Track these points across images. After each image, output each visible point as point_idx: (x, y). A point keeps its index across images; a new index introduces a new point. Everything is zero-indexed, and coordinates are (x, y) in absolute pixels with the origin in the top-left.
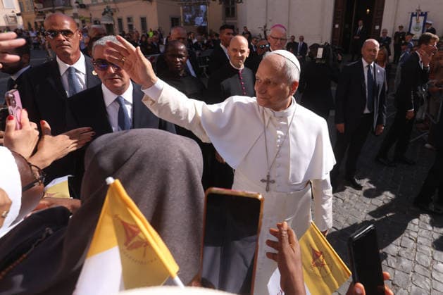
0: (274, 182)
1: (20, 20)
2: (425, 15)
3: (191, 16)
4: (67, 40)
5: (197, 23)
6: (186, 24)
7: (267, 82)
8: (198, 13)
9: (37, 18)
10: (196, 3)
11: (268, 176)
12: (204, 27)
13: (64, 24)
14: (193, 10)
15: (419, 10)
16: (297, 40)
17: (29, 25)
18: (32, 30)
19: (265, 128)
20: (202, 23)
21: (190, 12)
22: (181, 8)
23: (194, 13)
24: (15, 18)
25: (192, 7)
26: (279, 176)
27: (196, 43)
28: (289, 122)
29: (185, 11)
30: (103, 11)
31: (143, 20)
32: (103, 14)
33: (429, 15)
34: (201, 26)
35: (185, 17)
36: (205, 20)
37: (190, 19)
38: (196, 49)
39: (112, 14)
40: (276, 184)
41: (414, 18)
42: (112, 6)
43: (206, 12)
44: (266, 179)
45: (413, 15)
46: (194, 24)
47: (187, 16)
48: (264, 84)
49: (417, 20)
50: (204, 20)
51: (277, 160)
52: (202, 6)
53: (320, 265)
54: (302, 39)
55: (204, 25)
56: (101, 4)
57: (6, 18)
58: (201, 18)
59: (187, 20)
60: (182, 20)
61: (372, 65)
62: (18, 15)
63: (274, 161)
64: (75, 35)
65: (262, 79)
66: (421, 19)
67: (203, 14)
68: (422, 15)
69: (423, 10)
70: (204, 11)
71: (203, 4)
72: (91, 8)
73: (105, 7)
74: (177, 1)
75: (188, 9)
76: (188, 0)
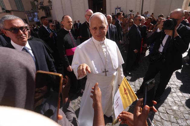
2: (120, 8)
3: (31, 18)
5: (35, 20)
6: (30, 21)
8: (34, 16)
10: (33, 12)
11: (105, 70)
15: (118, 7)
16: (77, 22)
20: (37, 20)
21: (31, 16)
22: (26, 15)
23: (33, 17)
27: (36, 28)
29: (28, 16)
33: (121, 8)
35: (29, 19)
37: (31, 19)
38: (36, 31)
41: (117, 10)
43: (38, 15)
45: (116, 9)
46: (34, 21)
47: (30, 18)
49: (118, 10)
50: (38, 19)
53: (126, 94)
54: (79, 21)
55: (38, 21)
58: (36, 18)
60: (28, 20)
61: (110, 25)
66: (119, 10)
67: (37, 16)
68: (119, 8)
69: (119, 7)
70: (37, 15)
71: (36, 12)
74: (23, 12)
75: (30, 15)
76: (28, 11)
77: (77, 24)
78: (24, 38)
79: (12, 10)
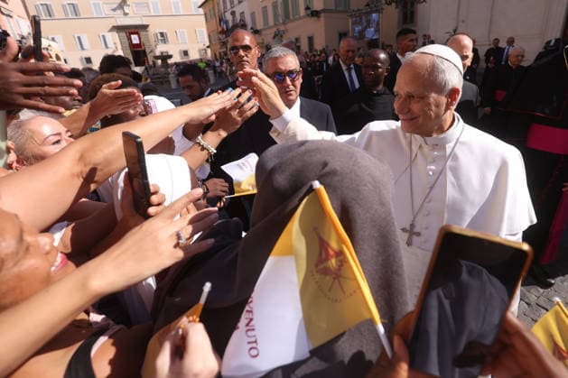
0: (418, 234)
1: (209, 51)
3: (360, 28)
4: (246, 56)
5: (367, 36)
7: (410, 97)
9: (221, 48)
11: (412, 226)
12: (376, 39)
13: (244, 39)
14: (364, 21)
17: (215, 55)
18: (217, 60)
19: (412, 161)
21: (360, 23)
22: (350, 20)
24: (205, 50)
25: (364, 17)
26: (427, 228)
28: (448, 151)
29: (353, 24)
30: (273, 35)
31: (311, 39)
32: (274, 38)
34: (372, 40)
35: (353, 30)
36: (377, 31)
37: (359, 32)
39: (281, 36)
40: (422, 239)
42: (282, 28)
44: (408, 227)
46: (364, 36)
47: (357, 29)
48: (405, 100)
51: (426, 205)
52: (374, 15)
54: (510, 42)
55: (374, 37)
56: (272, 27)
57: (200, 51)
58: (372, 29)
59: (356, 34)
60: (351, 34)
62: (208, 47)
63: (422, 205)
64: (253, 50)
65: (402, 93)
67: (374, 25)
72: (264, 32)
73: (275, 30)
74: (347, 12)
75: (358, 21)
76: (359, 10)
77: (501, 50)
78: (291, 95)
79: (324, 11)
